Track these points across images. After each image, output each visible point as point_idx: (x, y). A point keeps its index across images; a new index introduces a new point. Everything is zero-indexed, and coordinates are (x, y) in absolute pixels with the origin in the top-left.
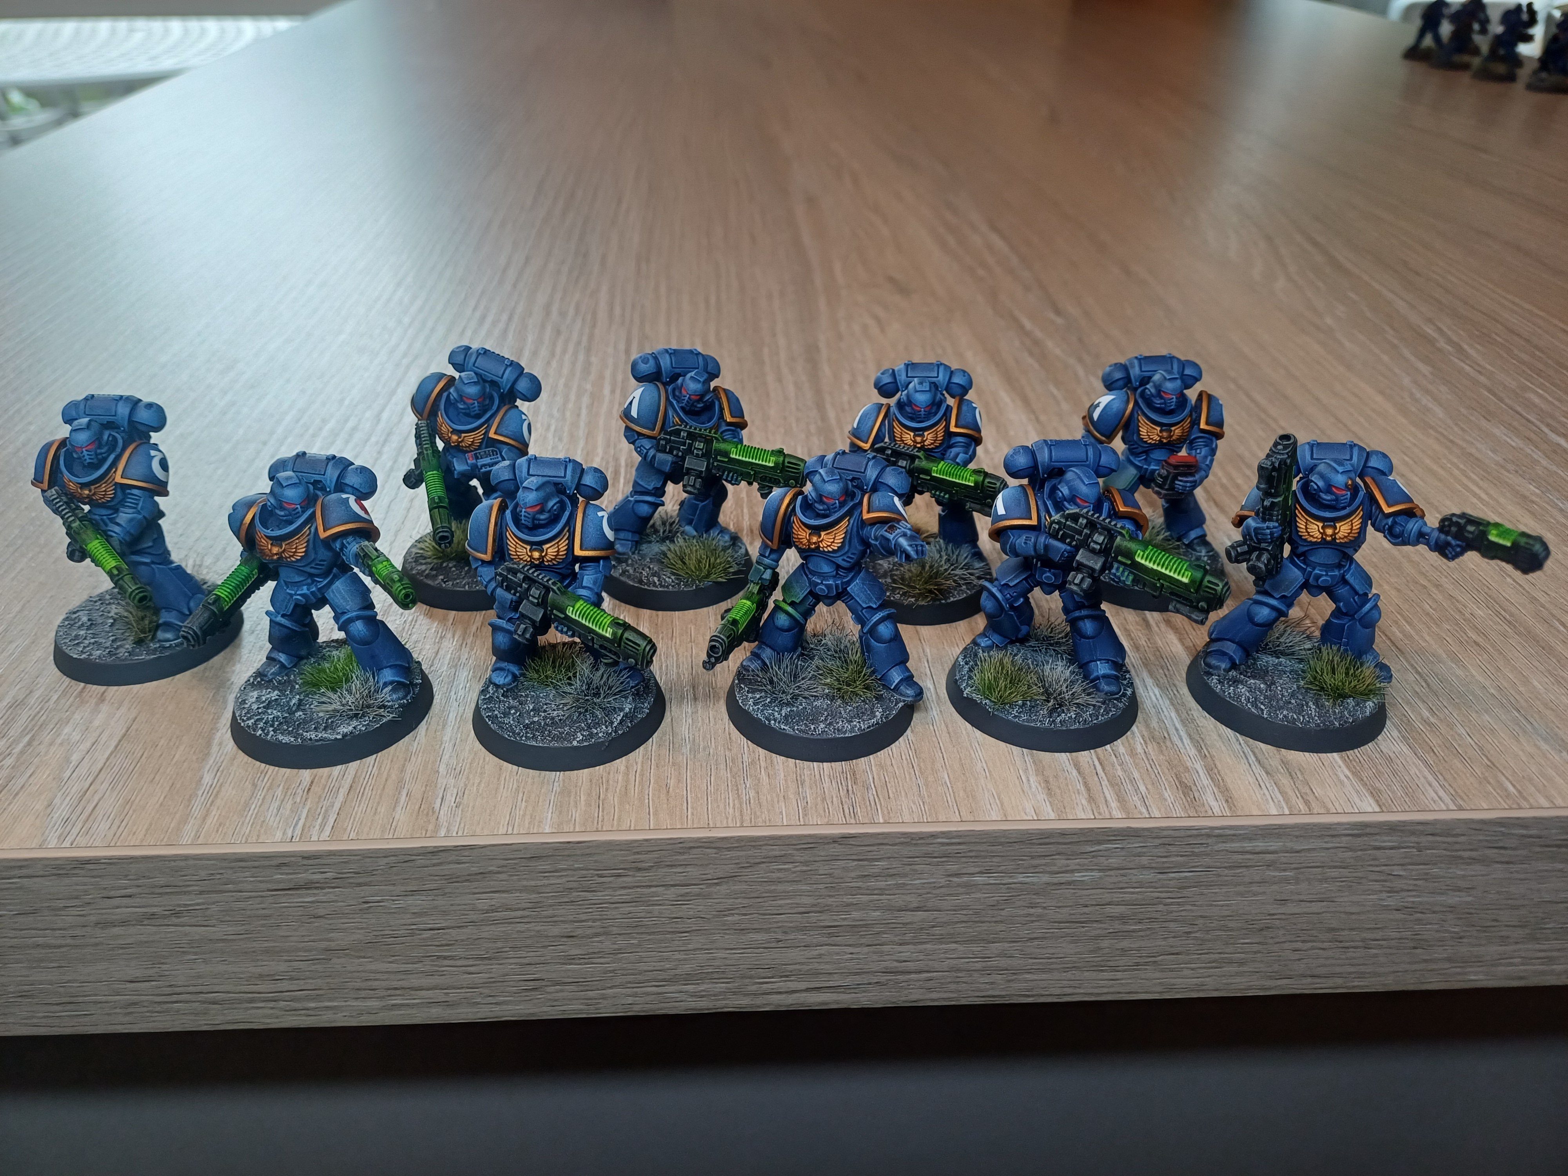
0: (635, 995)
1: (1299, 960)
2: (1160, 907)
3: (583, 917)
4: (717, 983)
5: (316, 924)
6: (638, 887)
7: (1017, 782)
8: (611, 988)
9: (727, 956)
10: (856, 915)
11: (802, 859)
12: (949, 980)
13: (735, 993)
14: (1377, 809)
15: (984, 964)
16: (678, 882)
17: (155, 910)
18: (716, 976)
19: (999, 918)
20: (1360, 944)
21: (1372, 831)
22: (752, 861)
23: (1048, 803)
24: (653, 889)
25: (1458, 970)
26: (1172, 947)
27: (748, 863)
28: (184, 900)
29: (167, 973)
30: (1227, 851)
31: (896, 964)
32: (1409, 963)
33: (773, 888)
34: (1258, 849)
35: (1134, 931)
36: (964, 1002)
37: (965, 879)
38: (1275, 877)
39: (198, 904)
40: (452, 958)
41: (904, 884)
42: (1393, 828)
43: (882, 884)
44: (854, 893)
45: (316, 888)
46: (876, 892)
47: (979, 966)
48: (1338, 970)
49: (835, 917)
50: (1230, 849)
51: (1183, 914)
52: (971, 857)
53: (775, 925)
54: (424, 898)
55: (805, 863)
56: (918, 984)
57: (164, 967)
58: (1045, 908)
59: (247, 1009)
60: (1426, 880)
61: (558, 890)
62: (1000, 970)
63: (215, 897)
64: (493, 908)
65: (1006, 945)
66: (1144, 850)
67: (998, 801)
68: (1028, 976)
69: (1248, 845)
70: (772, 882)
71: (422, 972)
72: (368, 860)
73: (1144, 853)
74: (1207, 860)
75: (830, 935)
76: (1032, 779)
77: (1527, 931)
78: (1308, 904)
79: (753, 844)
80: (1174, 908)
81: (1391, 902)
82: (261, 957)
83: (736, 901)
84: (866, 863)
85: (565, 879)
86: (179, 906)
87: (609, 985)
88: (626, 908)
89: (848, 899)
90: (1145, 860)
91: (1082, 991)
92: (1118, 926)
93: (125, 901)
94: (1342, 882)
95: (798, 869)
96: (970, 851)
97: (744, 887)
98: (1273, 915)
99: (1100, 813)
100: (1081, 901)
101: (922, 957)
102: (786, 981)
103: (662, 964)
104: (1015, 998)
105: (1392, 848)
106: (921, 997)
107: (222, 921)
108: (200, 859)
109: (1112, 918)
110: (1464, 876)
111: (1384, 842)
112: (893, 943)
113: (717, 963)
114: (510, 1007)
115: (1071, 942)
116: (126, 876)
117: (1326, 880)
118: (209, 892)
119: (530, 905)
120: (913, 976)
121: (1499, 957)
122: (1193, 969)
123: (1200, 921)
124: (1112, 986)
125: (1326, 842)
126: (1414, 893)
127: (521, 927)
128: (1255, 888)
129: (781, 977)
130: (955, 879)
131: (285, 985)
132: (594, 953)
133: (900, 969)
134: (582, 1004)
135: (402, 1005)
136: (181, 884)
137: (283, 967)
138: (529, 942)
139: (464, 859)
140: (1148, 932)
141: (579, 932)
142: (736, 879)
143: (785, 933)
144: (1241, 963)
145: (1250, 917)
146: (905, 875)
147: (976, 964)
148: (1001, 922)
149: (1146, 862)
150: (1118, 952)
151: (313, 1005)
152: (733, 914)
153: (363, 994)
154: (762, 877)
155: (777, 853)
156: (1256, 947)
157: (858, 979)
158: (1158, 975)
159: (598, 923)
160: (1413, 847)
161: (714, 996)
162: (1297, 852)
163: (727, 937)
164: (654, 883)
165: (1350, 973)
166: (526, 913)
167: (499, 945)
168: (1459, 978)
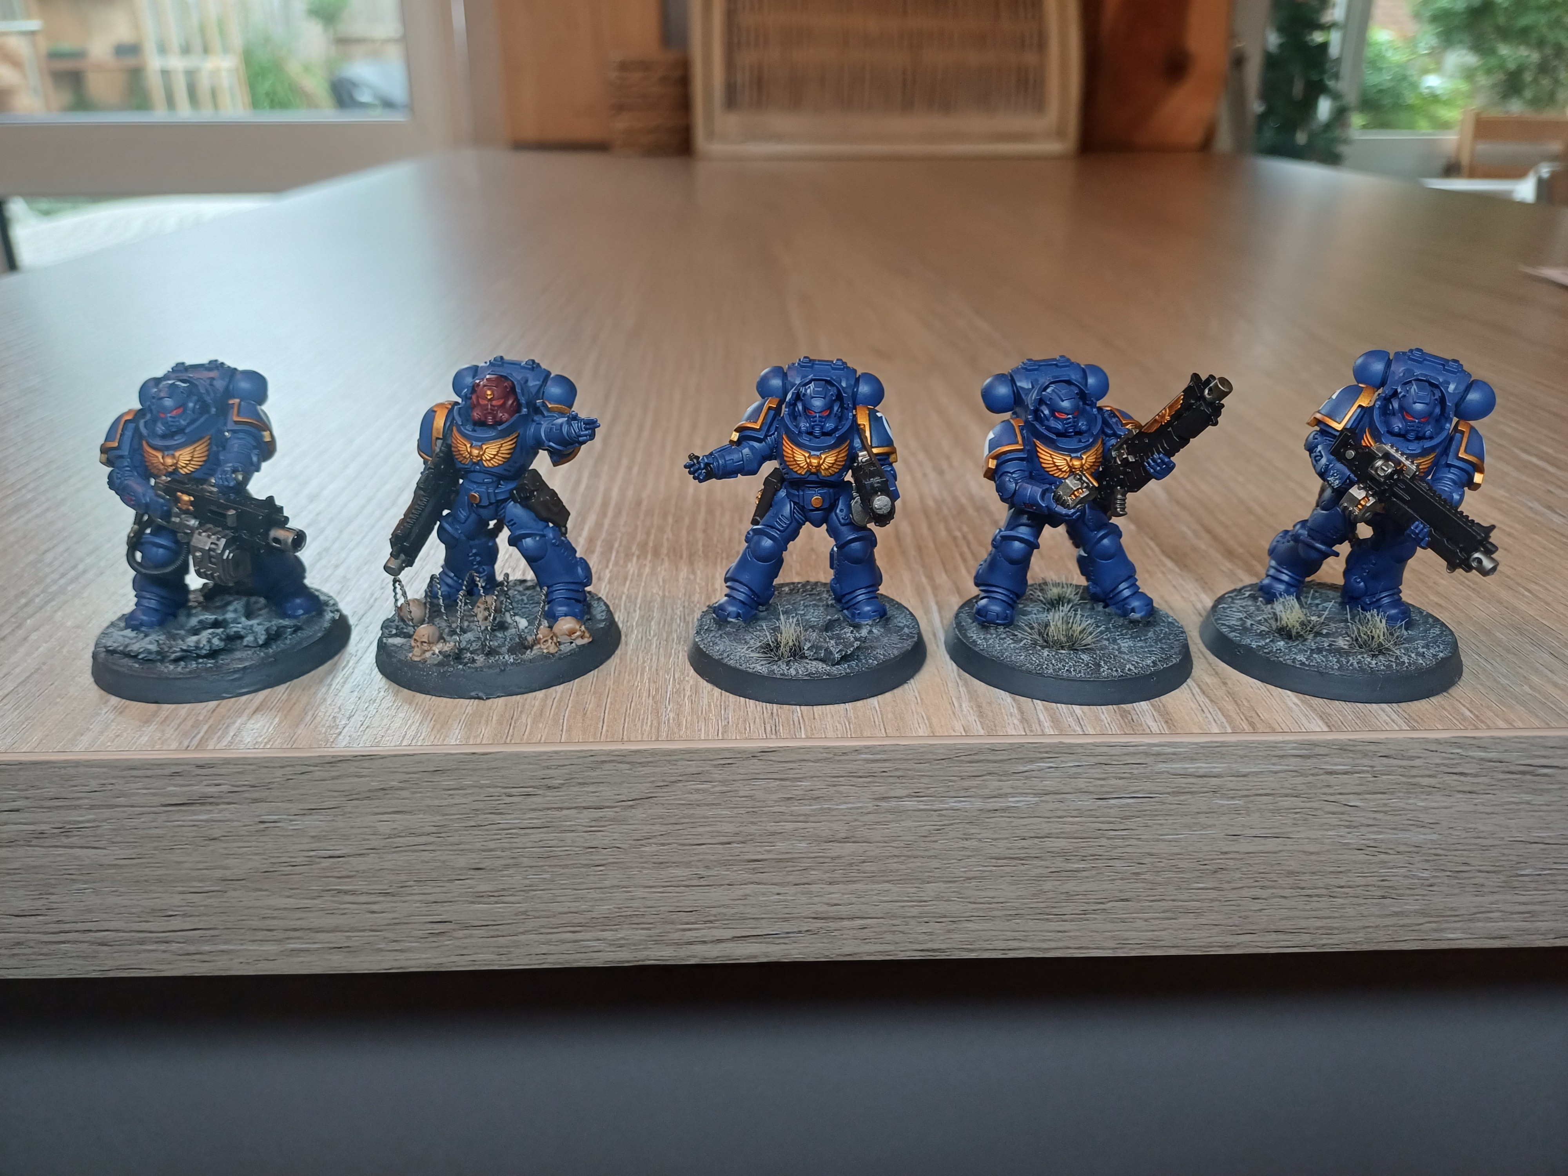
0: (548, 943)
1: (1260, 910)
2: (1104, 842)
3: (492, 845)
4: (637, 929)
5: (211, 848)
6: (548, 809)
7: (949, 707)
8: (523, 933)
9: (646, 895)
10: (781, 846)
11: (720, 778)
12: (884, 929)
13: (656, 942)
14: (1326, 729)
15: (920, 909)
16: (591, 804)
17: (43, 827)
18: (636, 920)
19: (931, 853)
20: (1324, 892)
21: (1323, 751)
22: (668, 779)
23: (978, 723)
24: (565, 812)
25: (1434, 925)
26: (1121, 891)
27: (664, 781)
28: (75, 816)
29: (55, 906)
30: (1168, 772)
31: (825, 908)
32: (1378, 916)
33: (692, 812)
34: (1201, 772)
35: (1078, 871)
36: (902, 956)
37: (893, 804)
38: (1223, 806)
39: (88, 821)
40: (353, 893)
41: (829, 809)
42: (1343, 748)
43: (806, 809)
44: (778, 819)
45: (211, 803)
46: (801, 818)
47: (915, 911)
48: (1303, 923)
49: (759, 849)
50: (1172, 771)
51: (1128, 850)
52: (898, 777)
53: (696, 858)
54: (322, 818)
55: (723, 782)
56: (851, 932)
57: (53, 898)
58: (980, 840)
59: (139, 952)
60: (1385, 812)
61: (464, 811)
62: (940, 918)
63: (107, 813)
64: (396, 832)
65: (942, 885)
66: (1079, 770)
67: (926, 721)
68: (969, 925)
69: (1191, 767)
70: (690, 805)
71: (322, 910)
72: (264, 770)
73: (1080, 774)
74: (1149, 786)
75: (755, 871)
76: (965, 705)
77: (1503, 878)
78: (1262, 840)
79: (668, 758)
80: (1119, 842)
81: (1352, 839)
82: (152, 888)
83: (654, 828)
84: (788, 783)
85: (471, 798)
86: (69, 822)
87: (521, 930)
88: (537, 835)
89: (772, 827)
90: (1081, 783)
91: (1028, 945)
92: (1059, 863)
93: (14, 816)
94: (1296, 813)
95: (718, 789)
96: (897, 770)
97: (659, 810)
98: (1226, 853)
99: (1031, 731)
100: (1019, 833)
101: (854, 900)
102: (710, 928)
103: (577, 904)
104: (957, 952)
105: (1346, 773)
106: (857, 950)
107: (113, 843)
108: (92, 766)
109: (1054, 854)
110: (1426, 808)
111: (1336, 765)
112: (821, 881)
113: (635, 904)
114: (417, 956)
115: (1011, 884)
116: (14, 785)
117: (1277, 811)
118: (100, 807)
119: (434, 829)
120: (845, 923)
121: (1476, 910)
122: (1146, 920)
123: (1147, 860)
124: (1060, 940)
125: (1274, 764)
126: (1375, 829)
127: (426, 856)
128: (1202, 819)
129: (705, 922)
130: (883, 804)
131: (176, 923)
132: (504, 890)
133: (831, 915)
134: (493, 953)
135: (302, 950)
136: (71, 796)
137: (177, 900)
138: (435, 875)
139: (365, 772)
140: (1094, 872)
141: (486, 864)
142: (651, 800)
143: (707, 867)
144: (1198, 913)
145: (1200, 855)
146: (831, 799)
147: (912, 909)
148: (935, 857)
149: (1083, 786)
150: (1063, 897)
151: (207, 948)
152: (650, 844)
153: (260, 935)
154: (680, 799)
155: (694, 770)
156: (1213, 894)
157: (787, 927)
158: (1110, 926)
159: (507, 853)
160: (1368, 772)
161: (634, 945)
162: (1244, 776)
163: (645, 872)
164: (566, 805)
165: (1318, 928)
166: (431, 839)
167: (403, 877)
168: (1436, 935)
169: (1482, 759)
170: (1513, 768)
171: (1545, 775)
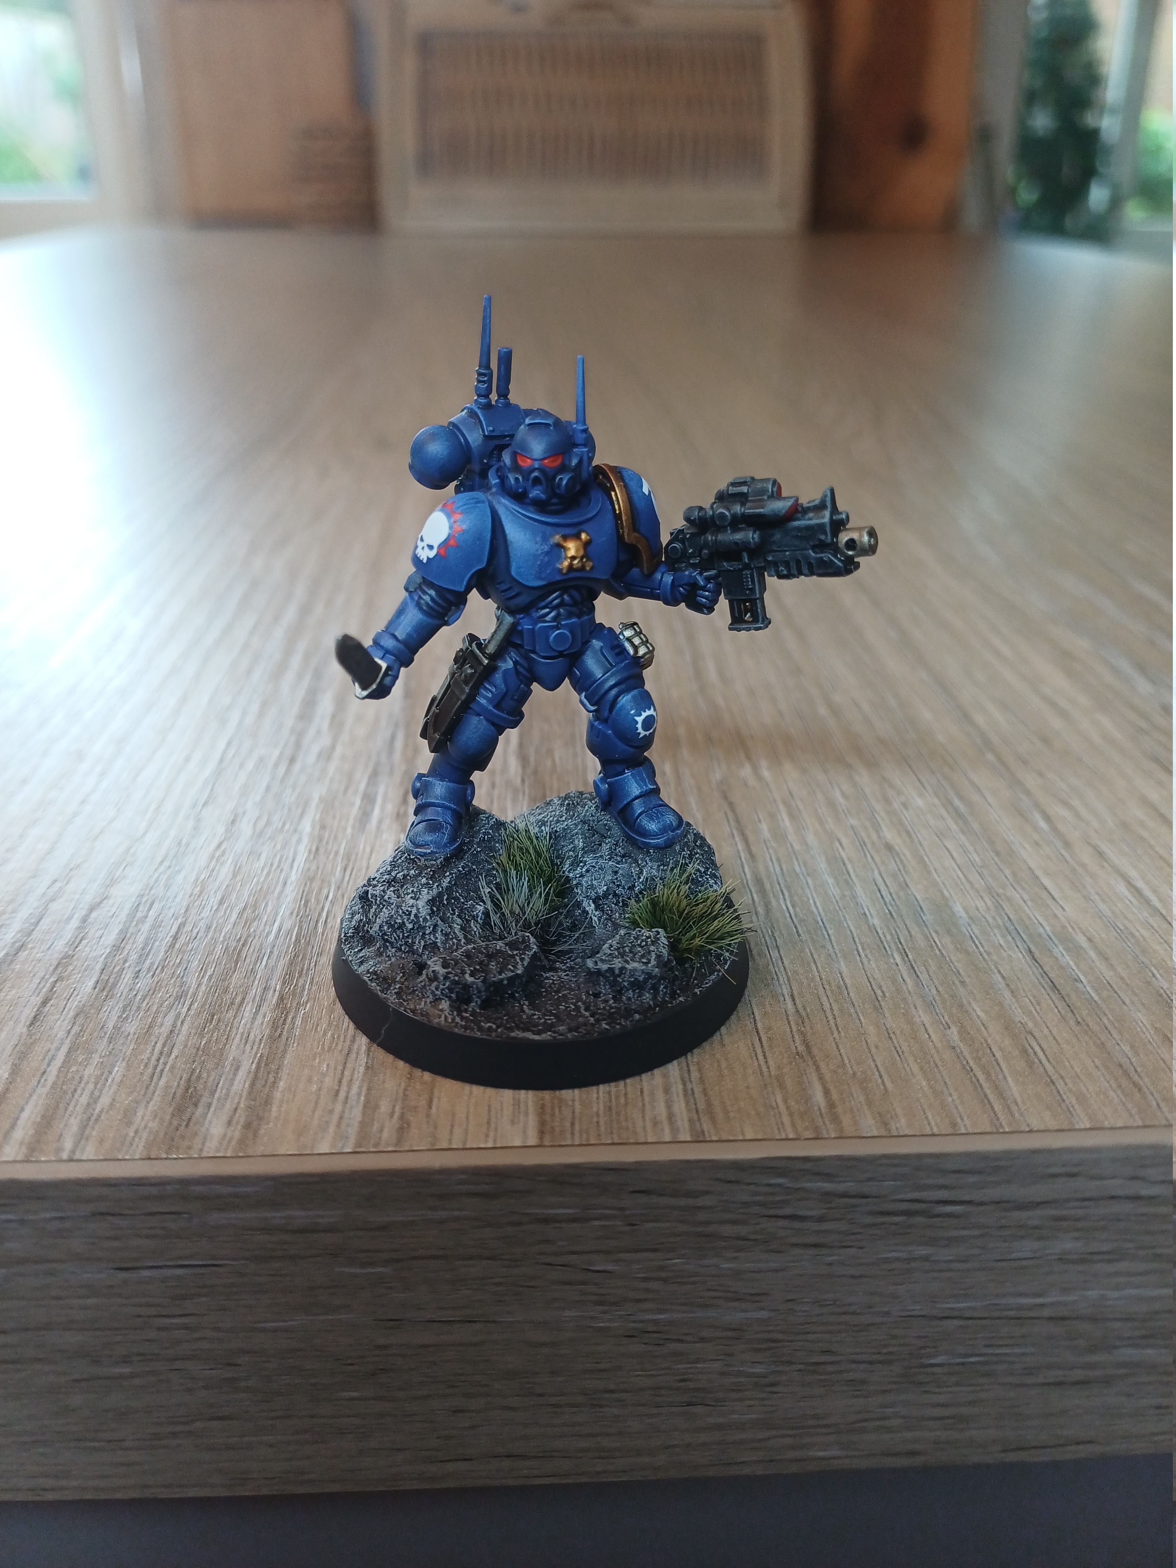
169: (828, 1194)
170: (890, 1207)
171: (950, 1215)
